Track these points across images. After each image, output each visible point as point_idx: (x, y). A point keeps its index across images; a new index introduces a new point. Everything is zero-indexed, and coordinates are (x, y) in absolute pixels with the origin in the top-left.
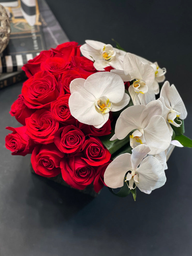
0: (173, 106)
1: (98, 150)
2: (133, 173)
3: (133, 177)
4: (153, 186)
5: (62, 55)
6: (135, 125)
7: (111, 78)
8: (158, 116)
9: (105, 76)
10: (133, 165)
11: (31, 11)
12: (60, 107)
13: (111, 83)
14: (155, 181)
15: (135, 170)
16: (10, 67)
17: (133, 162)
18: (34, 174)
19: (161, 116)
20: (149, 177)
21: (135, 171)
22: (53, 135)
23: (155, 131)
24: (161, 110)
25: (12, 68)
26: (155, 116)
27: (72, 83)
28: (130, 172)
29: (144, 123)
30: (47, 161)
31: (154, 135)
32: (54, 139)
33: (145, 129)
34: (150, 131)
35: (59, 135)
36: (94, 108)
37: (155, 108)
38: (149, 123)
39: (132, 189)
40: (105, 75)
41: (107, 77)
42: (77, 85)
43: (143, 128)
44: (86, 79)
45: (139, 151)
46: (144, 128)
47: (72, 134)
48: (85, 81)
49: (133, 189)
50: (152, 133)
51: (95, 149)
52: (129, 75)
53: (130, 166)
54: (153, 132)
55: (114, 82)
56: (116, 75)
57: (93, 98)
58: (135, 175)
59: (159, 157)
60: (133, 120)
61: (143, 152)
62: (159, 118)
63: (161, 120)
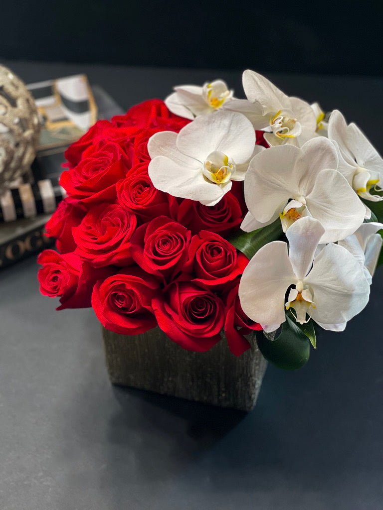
0: (361, 162)
1: (219, 251)
2: (299, 287)
3: (300, 293)
4: (346, 309)
5: (134, 123)
6: (286, 190)
7: (226, 122)
8: (330, 171)
9: (214, 122)
10: (295, 271)
11: (81, 107)
12: (134, 186)
13: (229, 132)
14: (347, 296)
15: (301, 280)
16: (49, 199)
17: (295, 262)
18: (117, 386)
19: (336, 171)
20: (334, 290)
21: (303, 282)
22: (127, 242)
23: (329, 202)
24: (333, 158)
25: (53, 201)
26: (325, 170)
27: (152, 141)
28: (293, 286)
29: (304, 187)
30: (122, 295)
31: (329, 210)
32: (130, 250)
33: (308, 197)
34: (319, 202)
35: (139, 240)
36: (201, 178)
37: (320, 154)
38: (313, 186)
39: (304, 323)
40: (213, 120)
41: (219, 122)
42: (162, 146)
43: (303, 196)
44: (178, 132)
45: (300, 232)
46: (306, 196)
47: (165, 232)
48: (177, 136)
49: (306, 322)
50: (324, 206)
51: (215, 251)
52: (257, 101)
53: (290, 273)
54: (325, 204)
55: (232, 128)
57: (196, 164)
58: (304, 289)
59: (346, 246)
60: (280, 180)
61: (308, 232)
62: (334, 175)
63: (338, 178)
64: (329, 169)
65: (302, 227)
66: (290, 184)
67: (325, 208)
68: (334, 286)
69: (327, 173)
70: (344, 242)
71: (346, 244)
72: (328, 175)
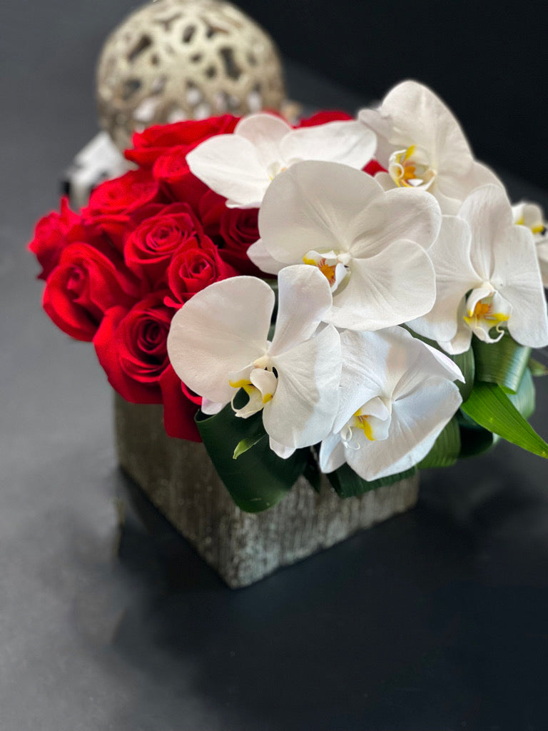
0: (499, 279)
6: (331, 233)
8: (414, 245)
14: (309, 406)
19: (423, 249)
20: (294, 386)
23: (388, 286)
24: (428, 230)
26: (407, 240)
29: (363, 245)
30: (80, 275)
31: (380, 294)
32: (126, 224)
33: (357, 260)
34: (371, 277)
37: (411, 214)
46: (358, 257)
50: (376, 286)
54: (380, 284)
56: (368, 130)
60: (331, 216)
61: (303, 289)
62: (417, 254)
63: (422, 262)
64: (415, 243)
65: (299, 276)
66: (343, 231)
67: (375, 289)
68: (299, 383)
69: (409, 246)
70: (355, 335)
71: (356, 340)
72: (408, 248)
